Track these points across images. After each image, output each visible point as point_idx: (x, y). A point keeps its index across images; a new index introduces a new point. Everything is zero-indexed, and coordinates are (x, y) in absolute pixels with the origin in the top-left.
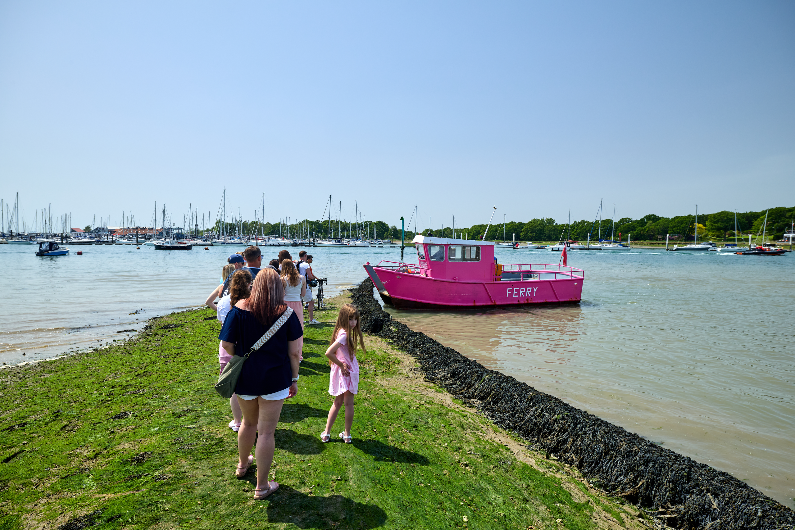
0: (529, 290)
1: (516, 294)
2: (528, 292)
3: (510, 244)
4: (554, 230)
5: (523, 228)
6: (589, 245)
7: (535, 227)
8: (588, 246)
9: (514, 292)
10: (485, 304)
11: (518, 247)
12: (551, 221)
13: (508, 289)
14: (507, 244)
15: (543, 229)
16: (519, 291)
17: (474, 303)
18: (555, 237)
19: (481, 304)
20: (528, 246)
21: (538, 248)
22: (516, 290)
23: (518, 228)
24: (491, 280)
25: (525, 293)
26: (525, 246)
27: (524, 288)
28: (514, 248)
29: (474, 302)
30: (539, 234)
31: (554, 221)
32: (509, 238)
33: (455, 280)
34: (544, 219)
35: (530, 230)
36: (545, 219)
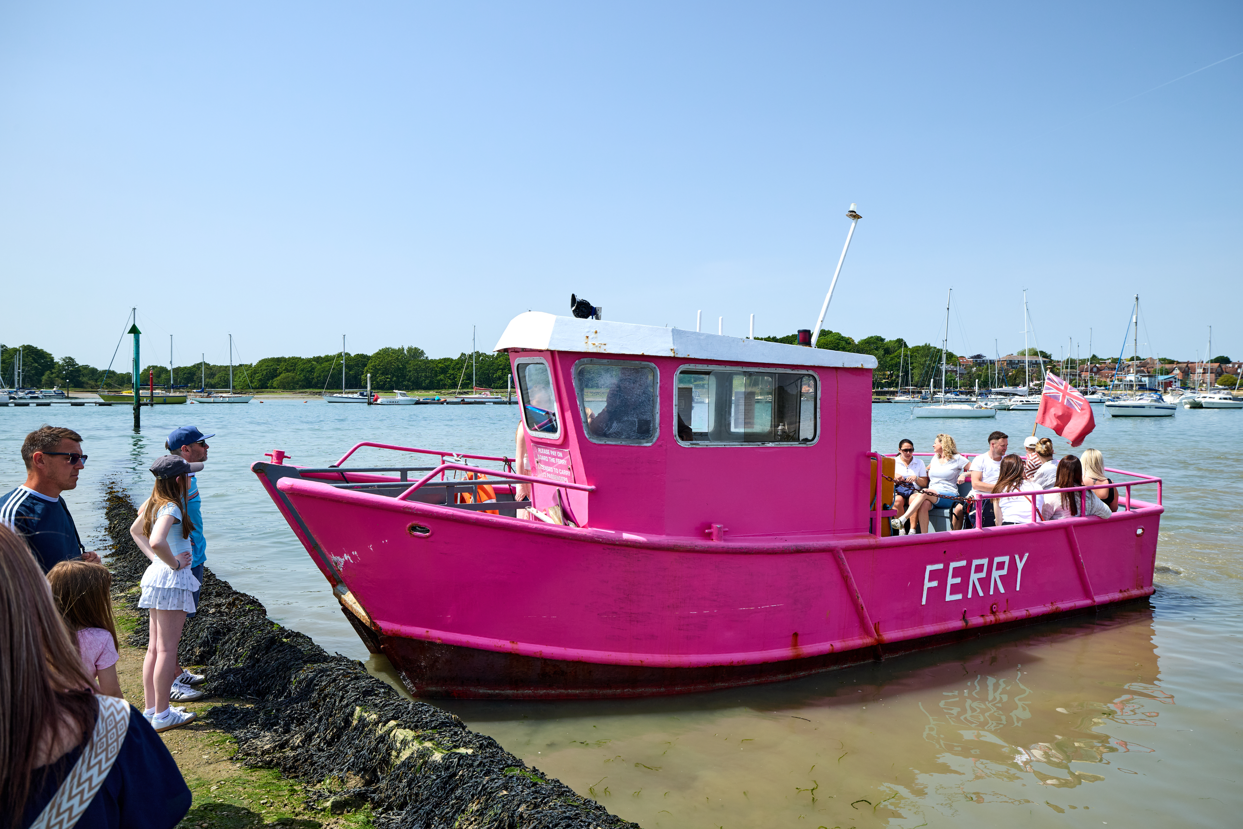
0: (1001, 566)
1: (955, 589)
2: (996, 574)
3: (355, 396)
4: (424, 370)
5: (366, 365)
6: (510, 395)
7: (390, 363)
8: (510, 399)
9: (951, 581)
10: (838, 645)
11: (379, 401)
12: (416, 353)
13: (929, 568)
14: (350, 396)
15: (405, 368)
16: (963, 573)
17: (795, 645)
18: (427, 381)
19: (824, 647)
20: (399, 398)
21: (418, 403)
22: (957, 572)
23: (357, 365)
24: (856, 530)
25: (985, 582)
26: (392, 400)
27: (985, 561)
28: (370, 404)
29: (796, 638)
30: (397, 377)
31: (422, 353)
32: (355, 383)
33: (709, 537)
34: (403, 349)
35: (379, 370)
36: (406, 348)
